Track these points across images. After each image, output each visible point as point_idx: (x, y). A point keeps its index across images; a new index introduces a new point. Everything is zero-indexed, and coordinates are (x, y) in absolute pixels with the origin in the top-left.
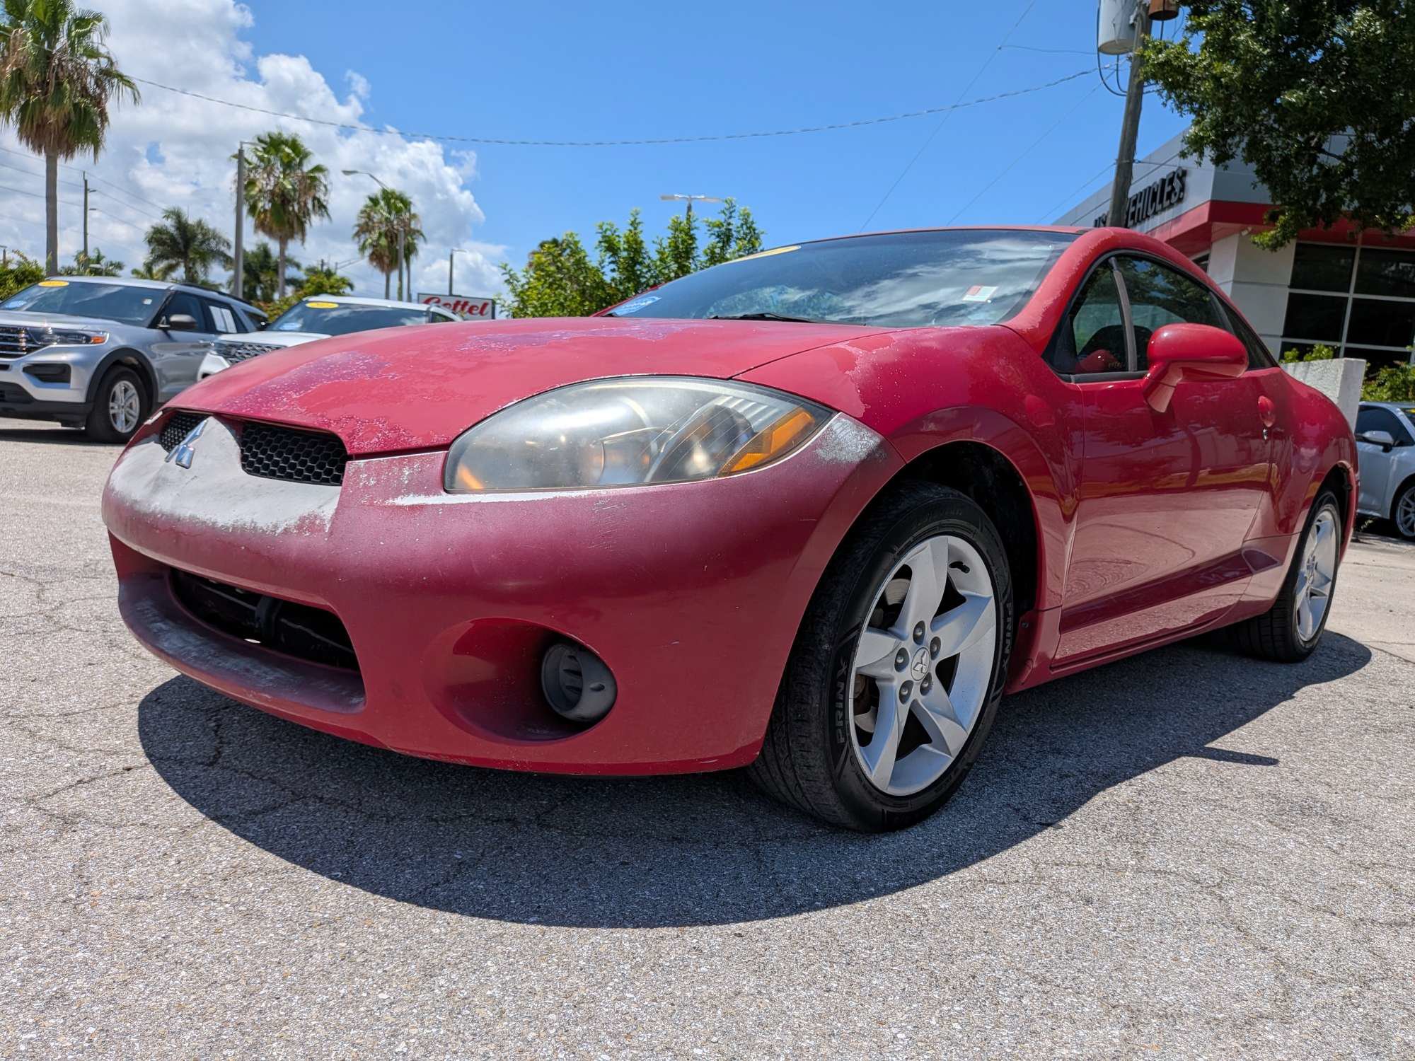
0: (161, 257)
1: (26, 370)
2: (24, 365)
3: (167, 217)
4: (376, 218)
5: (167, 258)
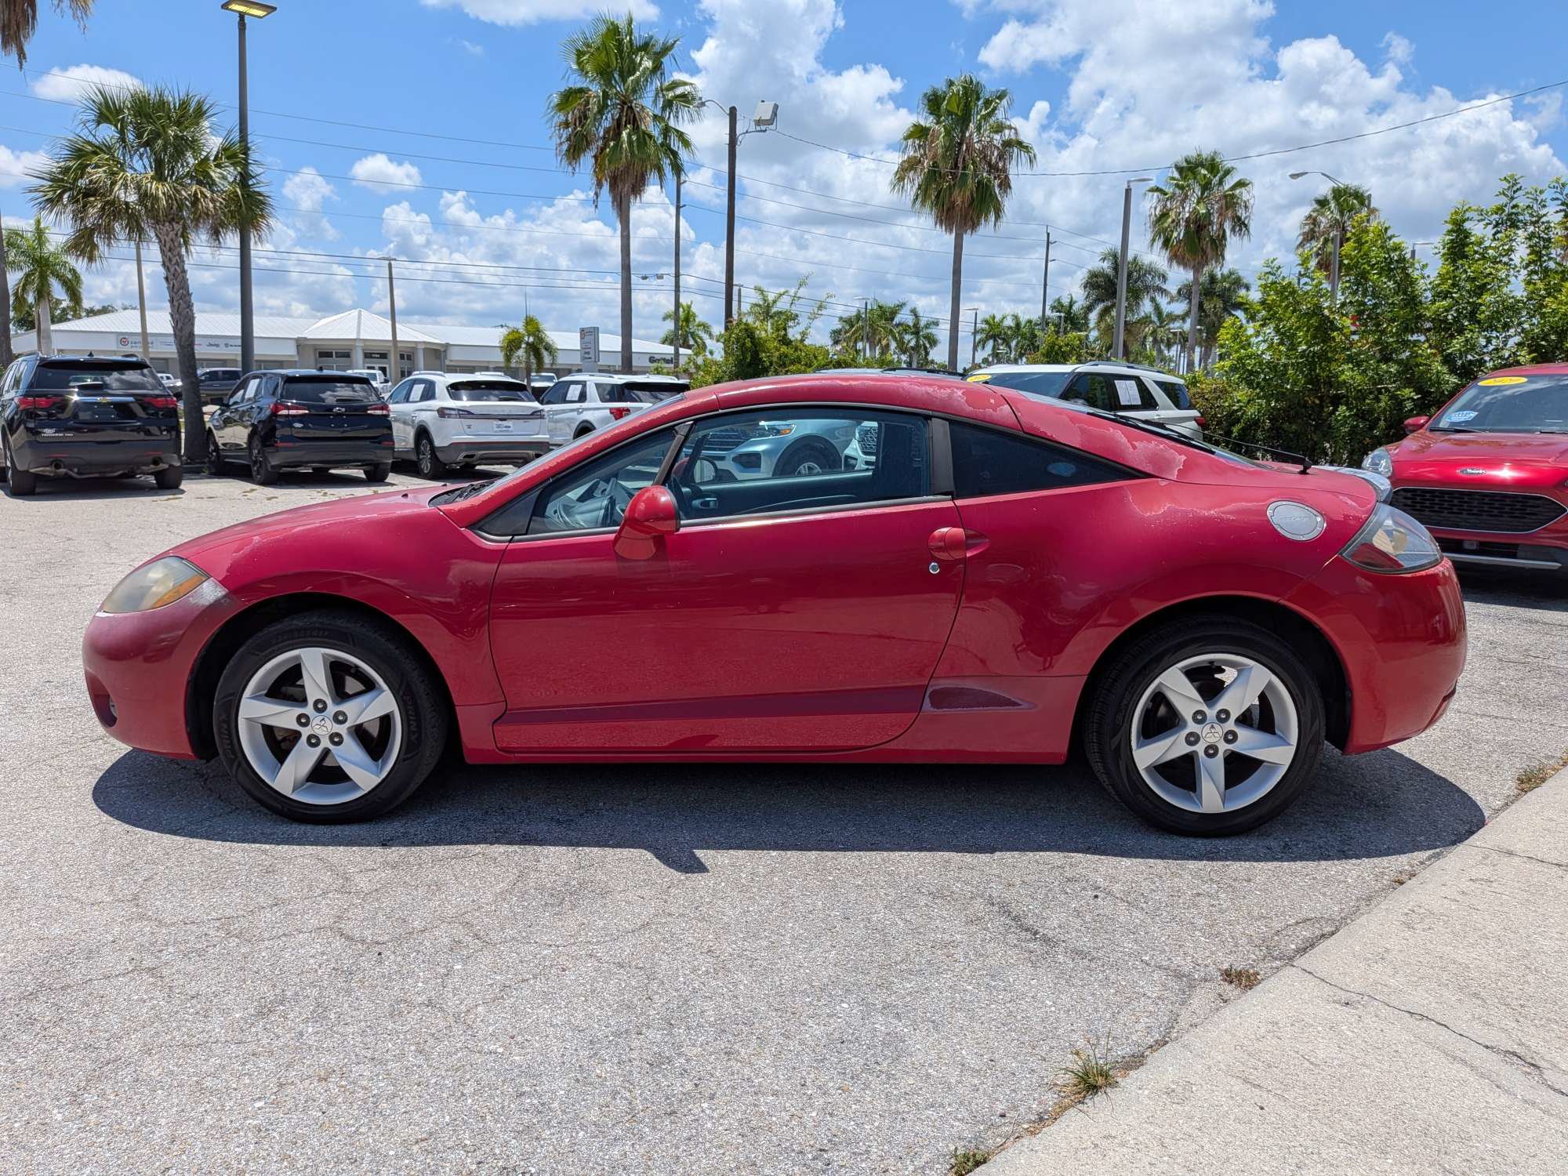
0: (1098, 300)
1: (734, 459)
3: (1104, 259)
4: (1324, 221)
5: (1103, 301)
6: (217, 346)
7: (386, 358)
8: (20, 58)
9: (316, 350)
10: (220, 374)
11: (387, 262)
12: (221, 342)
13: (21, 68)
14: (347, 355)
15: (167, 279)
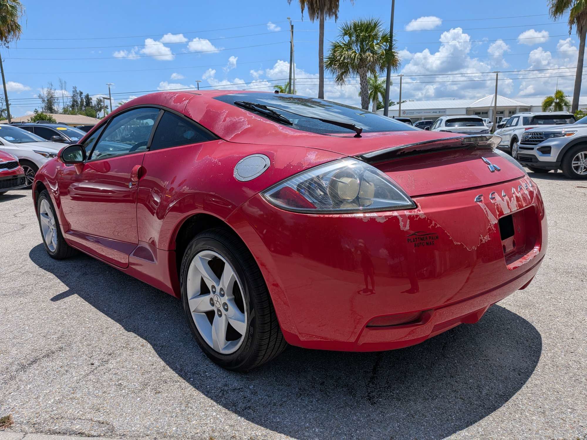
2: (538, 147)
6: (436, 112)
7: (503, 113)
8: (335, 18)
9: (474, 112)
10: (425, 123)
11: (496, 73)
12: (438, 111)
13: (336, 22)
14: (487, 113)
15: (361, 88)
